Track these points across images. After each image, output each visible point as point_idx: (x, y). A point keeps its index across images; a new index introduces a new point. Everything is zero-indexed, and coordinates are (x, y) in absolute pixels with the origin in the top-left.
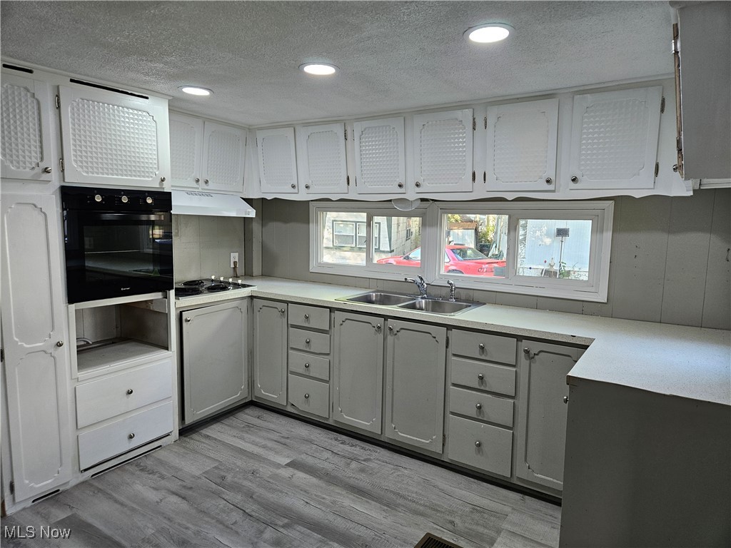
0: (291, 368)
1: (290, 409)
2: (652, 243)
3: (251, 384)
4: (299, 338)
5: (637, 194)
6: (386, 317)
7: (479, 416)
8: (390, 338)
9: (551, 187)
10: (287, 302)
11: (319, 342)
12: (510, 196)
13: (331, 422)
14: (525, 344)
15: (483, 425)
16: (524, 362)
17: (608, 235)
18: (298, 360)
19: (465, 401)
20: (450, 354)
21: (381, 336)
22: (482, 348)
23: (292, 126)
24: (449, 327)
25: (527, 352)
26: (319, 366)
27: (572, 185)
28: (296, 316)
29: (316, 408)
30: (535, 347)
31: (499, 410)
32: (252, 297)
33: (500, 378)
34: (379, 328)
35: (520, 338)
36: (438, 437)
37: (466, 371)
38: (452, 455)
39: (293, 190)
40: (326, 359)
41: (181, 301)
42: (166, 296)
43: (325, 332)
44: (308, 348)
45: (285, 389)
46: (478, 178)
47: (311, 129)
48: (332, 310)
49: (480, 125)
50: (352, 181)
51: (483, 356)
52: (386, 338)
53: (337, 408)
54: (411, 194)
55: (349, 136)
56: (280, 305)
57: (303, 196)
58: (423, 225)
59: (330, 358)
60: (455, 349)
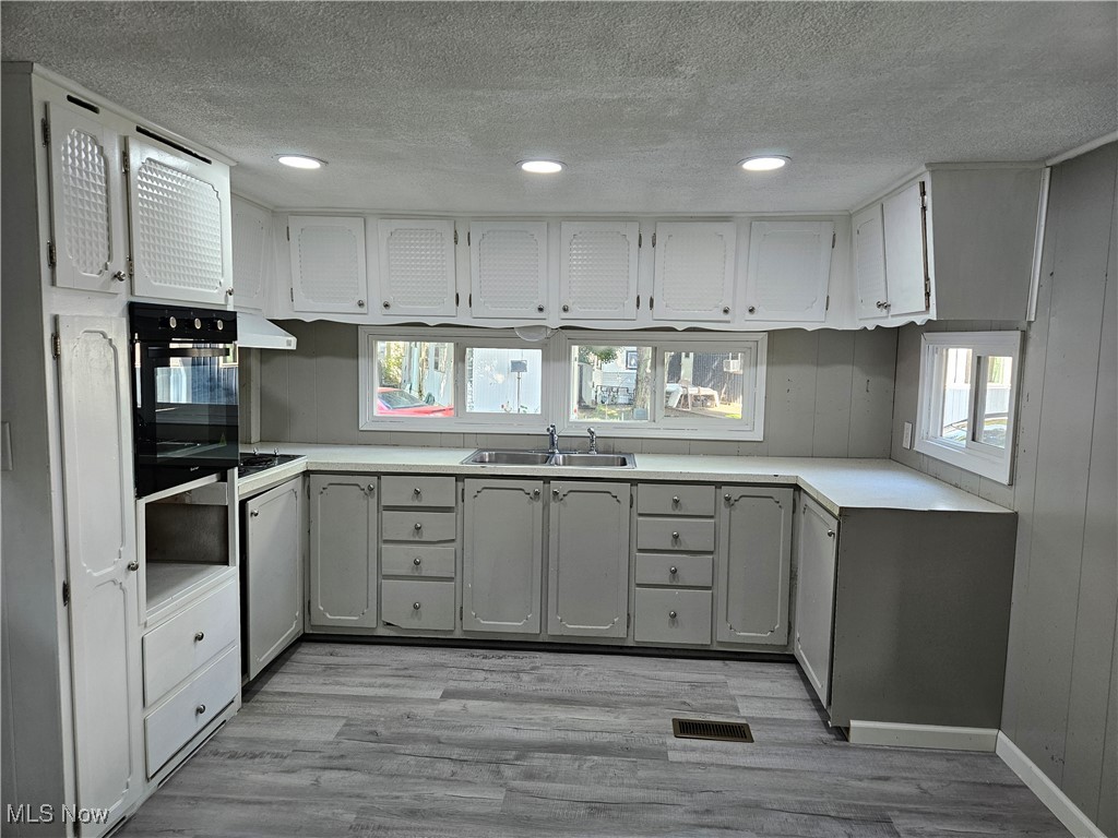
0: (385, 571)
1: (383, 632)
2: (804, 376)
3: (307, 607)
4: (401, 525)
5: (810, 327)
6: (547, 479)
7: (674, 582)
8: (554, 505)
9: (726, 317)
10: (379, 475)
11: (434, 525)
12: (680, 326)
13: (458, 635)
14: (726, 491)
15: (677, 591)
16: (724, 511)
17: (762, 369)
18: (398, 558)
19: (654, 568)
20: (635, 515)
21: (539, 505)
22: (676, 502)
23: (362, 216)
24: (634, 482)
25: (728, 499)
26: (436, 559)
27: (749, 316)
28: (394, 493)
29: (435, 620)
30: (735, 492)
31: (694, 570)
32: (306, 474)
33: (696, 534)
34: (537, 494)
35: (718, 485)
36: (620, 619)
37: (655, 532)
38: (643, 635)
39: (359, 310)
40: (450, 548)
41: (242, 485)
42: (223, 478)
43: (448, 509)
44: (417, 537)
45: (373, 603)
46: (645, 303)
47: (396, 224)
48: (459, 477)
49: (647, 241)
50: (464, 300)
51: (677, 511)
52: (546, 506)
53: (469, 613)
54: (554, 320)
55: (462, 239)
56: (364, 481)
57: (374, 316)
58: (545, 359)
59: (457, 545)
60: (642, 507)
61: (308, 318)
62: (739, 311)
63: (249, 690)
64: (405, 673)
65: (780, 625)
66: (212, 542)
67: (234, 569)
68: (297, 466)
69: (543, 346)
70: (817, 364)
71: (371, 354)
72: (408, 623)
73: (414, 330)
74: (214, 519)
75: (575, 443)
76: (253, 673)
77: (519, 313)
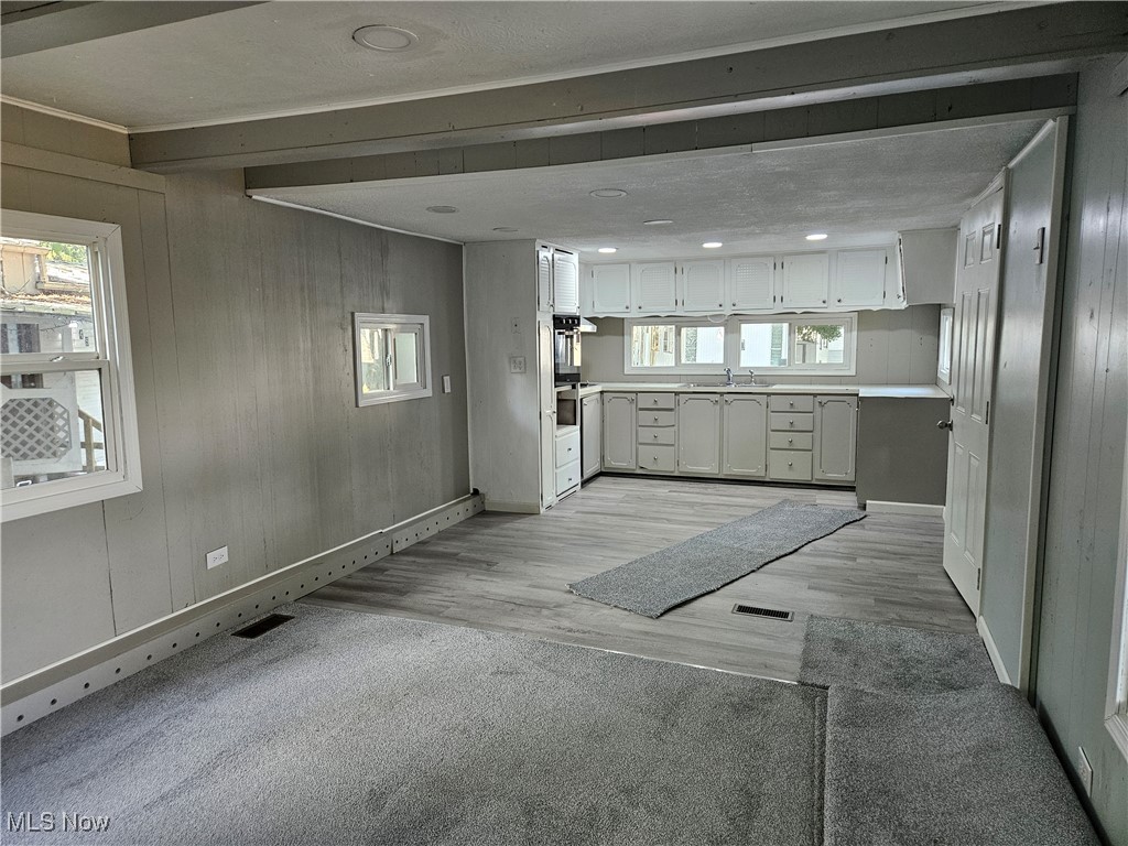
0: (640, 441)
1: (639, 471)
2: (882, 337)
3: (603, 458)
4: (648, 417)
5: (875, 309)
6: (722, 394)
7: (791, 447)
8: (726, 407)
9: (825, 305)
10: (637, 393)
11: (664, 417)
12: (799, 311)
13: (676, 474)
14: (819, 398)
15: (792, 452)
16: (818, 409)
17: (855, 333)
18: (646, 435)
19: (780, 440)
20: (769, 412)
21: (718, 407)
22: (792, 405)
23: (628, 263)
24: (769, 394)
25: (820, 403)
26: (666, 435)
27: (839, 304)
28: (645, 401)
29: (665, 466)
30: (824, 399)
31: (802, 441)
32: (602, 392)
33: (802, 421)
34: (717, 401)
35: (815, 395)
36: (763, 467)
37: (781, 421)
38: (773, 475)
39: (626, 310)
40: (672, 429)
41: (582, 392)
42: (574, 387)
43: (671, 410)
44: (655, 425)
45: (634, 457)
46: (778, 299)
47: (646, 266)
48: (677, 393)
49: (779, 266)
50: (680, 303)
51: (792, 410)
52: (722, 408)
53: (682, 462)
54: (728, 311)
55: (679, 271)
56: (629, 396)
57: (634, 313)
58: (726, 332)
59: (676, 428)
60: (772, 408)
61: (601, 316)
62: (832, 302)
63: (585, 483)
64: (651, 486)
65: (850, 471)
66: (569, 416)
67: (578, 427)
68: (598, 388)
69: (724, 325)
70: (890, 329)
71: (631, 334)
72: (652, 468)
73: (654, 319)
74: (570, 405)
75: (743, 379)
76: (585, 477)
77: (710, 308)
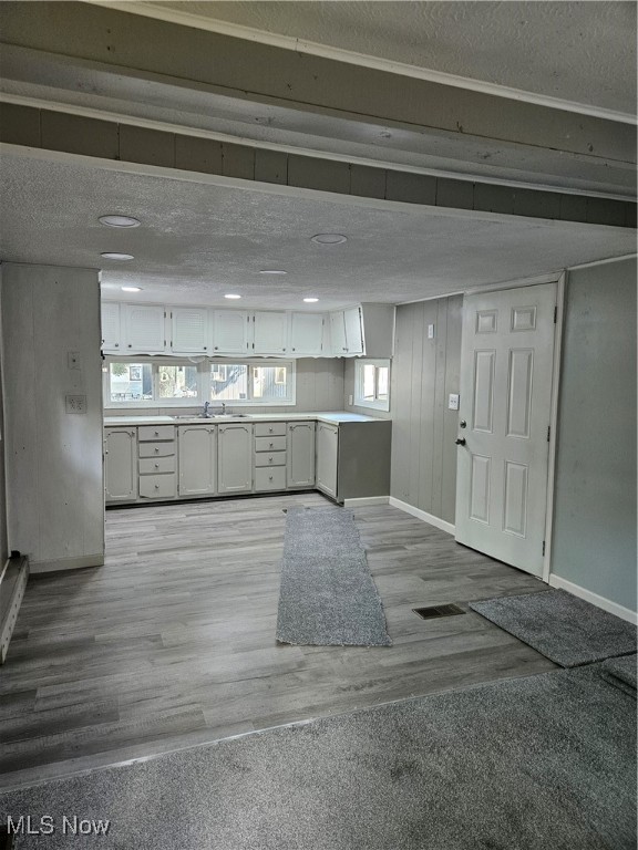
0: (141, 472)
1: (140, 501)
4: (147, 449)
5: (314, 357)
6: (216, 424)
7: (270, 464)
8: (220, 435)
9: (284, 352)
10: (137, 426)
11: (164, 448)
12: (265, 356)
13: (176, 498)
14: (290, 424)
15: (272, 468)
16: (290, 432)
17: (294, 374)
18: (147, 466)
19: (263, 459)
20: (254, 437)
21: (213, 436)
22: (271, 430)
24: (253, 423)
25: (291, 428)
27: (292, 352)
28: (145, 434)
30: (293, 424)
31: (278, 458)
33: (279, 443)
34: (212, 431)
35: (287, 422)
36: (250, 483)
37: (263, 444)
38: (259, 488)
39: (117, 348)
40: (173, 458)
43: (171, 441)
44: (156, 454)
45: (135, 489)
46: (250, 346)
48: (177, 425)
49: (251, 320)
50: (168, 344)
51: (271, 434)
52: (216, 436)
53: (182, 487)
54: (209, 353)
55: (168, 315)
56: (129, 430)
57: (124, 351)
58: (199, 371)
59: (175, 457)
60: (257, 433)
62: (289, 350)
64: (159, 513)
65: (312, 478)
70: (315, 372)
72: (152, 495)
73: (144, 358)
77: (194, 351)
